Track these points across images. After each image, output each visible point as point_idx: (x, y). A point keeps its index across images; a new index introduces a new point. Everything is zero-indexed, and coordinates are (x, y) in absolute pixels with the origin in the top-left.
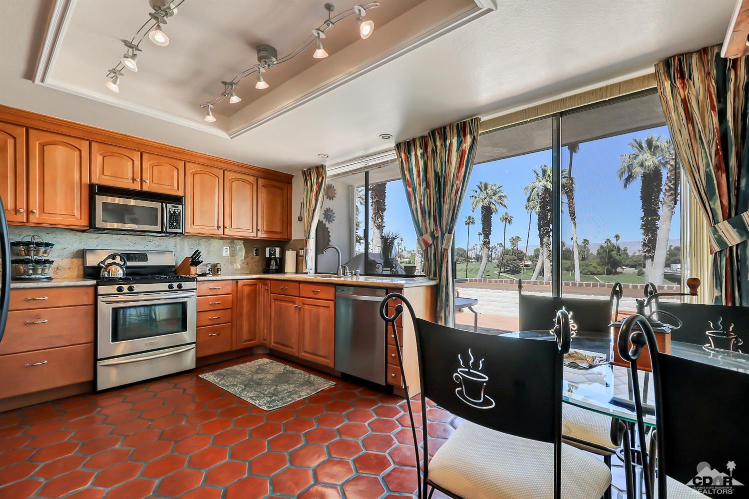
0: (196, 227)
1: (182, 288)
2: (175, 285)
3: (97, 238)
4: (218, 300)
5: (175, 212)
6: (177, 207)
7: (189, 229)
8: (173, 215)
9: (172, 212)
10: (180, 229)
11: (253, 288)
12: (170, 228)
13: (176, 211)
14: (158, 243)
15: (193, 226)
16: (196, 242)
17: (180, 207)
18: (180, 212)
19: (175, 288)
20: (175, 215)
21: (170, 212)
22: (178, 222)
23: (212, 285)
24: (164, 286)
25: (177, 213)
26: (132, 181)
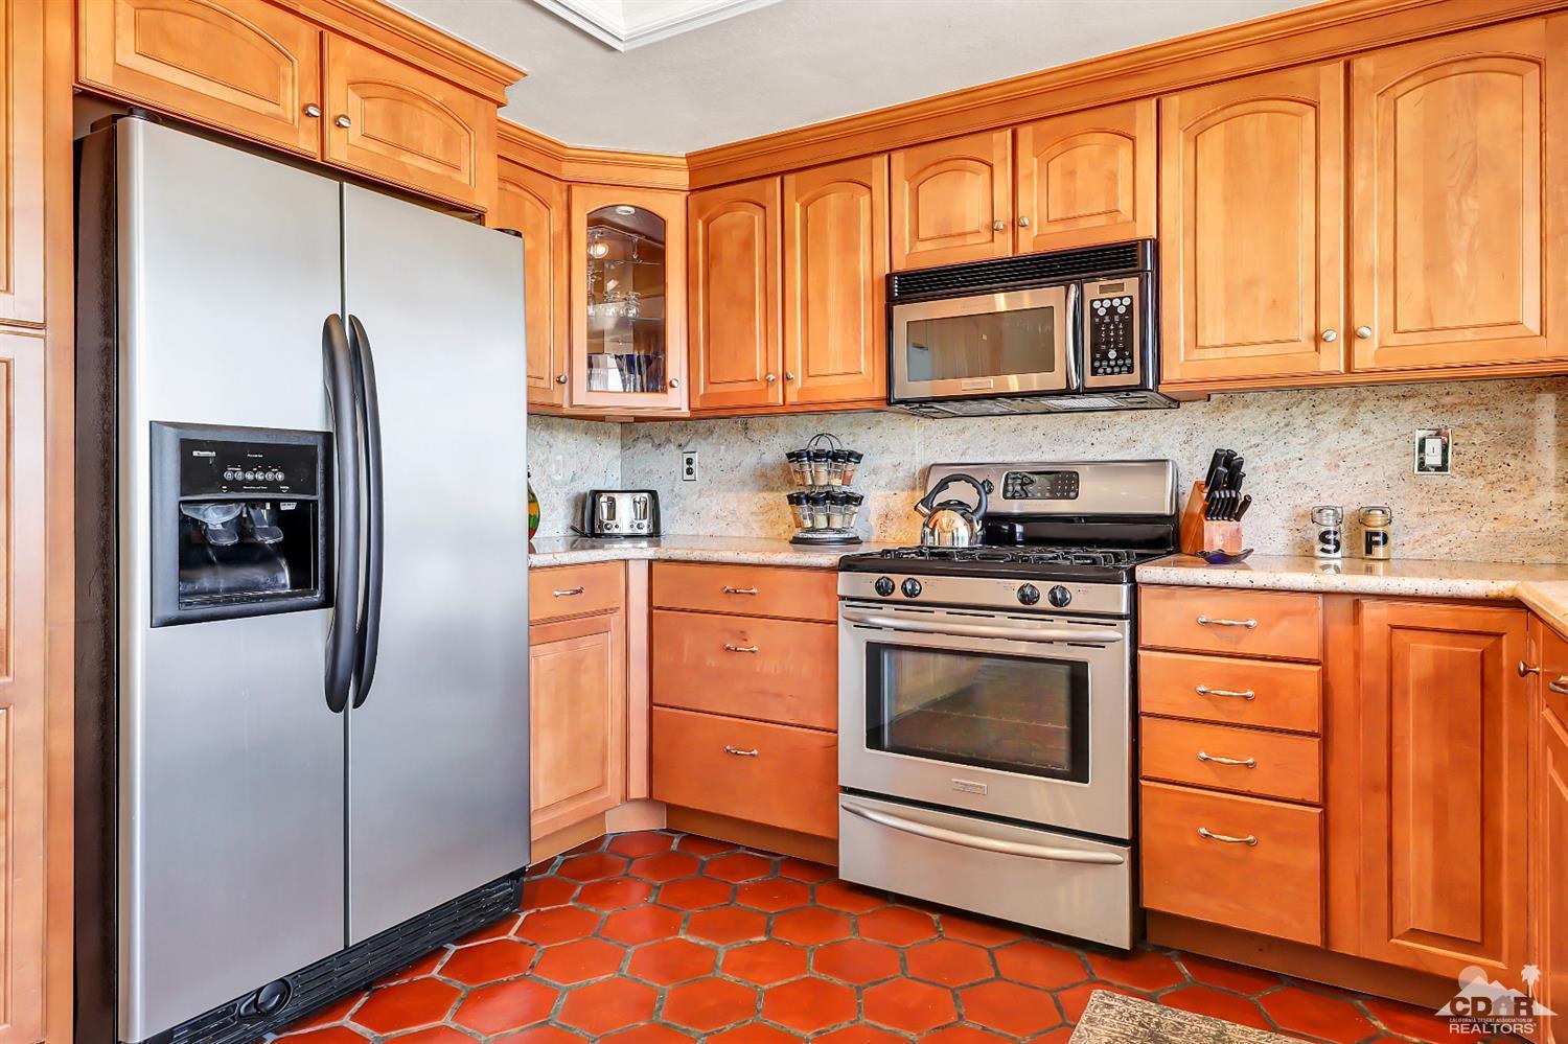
0: (1210, 354)
1: (1068, 608)
2: (1044, 588)
4: (1242, 680)
5: (1112, 310)
6: (1121, 287)
7: (1179, 365)
8: (1107, 320)
9: (1102, 312)
10: (1130, 370)
11: (1471, 648)
12: (1094, 372)
13: (1116, 302)
14: (1126, 434)
15: (1198, 354)
16: (1274, 419)
17: (1131, 285)
18: (1130, 308)
19: (1044, 602)
20: (1112, 321)
21: (1094, 312)
22: (1125, 353)
23: (1207, 608)
24: (1007, 591)
25: (1121, 310)
26: (988, 236)
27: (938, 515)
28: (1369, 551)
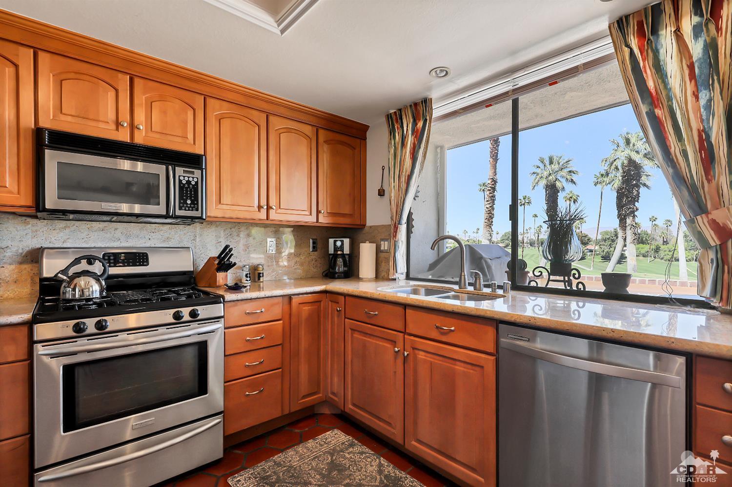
0: (225, 207)
1: (199, 318)
2: (185, 312)
3: (65, 228)
4: (258, 332)
5: (189, 182)
6: (193, 173)
7: (212, 208)
8: (186, 186)
9: (184, 182)
10: (197, 210)
11: (315, 307)
12: (180, 209)
13: (191, 179)
14: (166, 235)
15: (220, 206)
16: (227, 232)
17: (197, 173)
18: (197, 183)
19: (186, 317)
20: (189, 187)
21: (180, 181)
22: (195, 202)
23: (249, 307)
24: (167, 315)
25: (193, 183)
26: (114, 127)
27: (76, 281)
28: (259, 279)
